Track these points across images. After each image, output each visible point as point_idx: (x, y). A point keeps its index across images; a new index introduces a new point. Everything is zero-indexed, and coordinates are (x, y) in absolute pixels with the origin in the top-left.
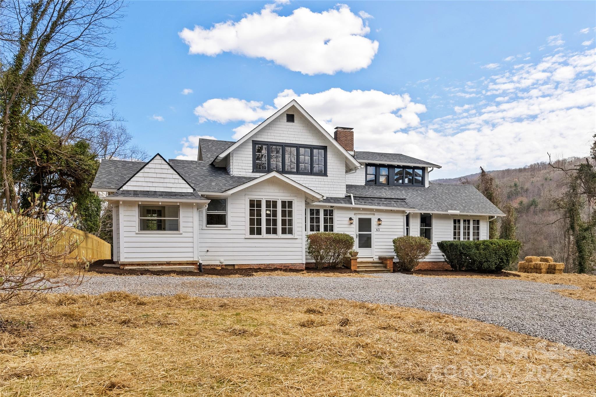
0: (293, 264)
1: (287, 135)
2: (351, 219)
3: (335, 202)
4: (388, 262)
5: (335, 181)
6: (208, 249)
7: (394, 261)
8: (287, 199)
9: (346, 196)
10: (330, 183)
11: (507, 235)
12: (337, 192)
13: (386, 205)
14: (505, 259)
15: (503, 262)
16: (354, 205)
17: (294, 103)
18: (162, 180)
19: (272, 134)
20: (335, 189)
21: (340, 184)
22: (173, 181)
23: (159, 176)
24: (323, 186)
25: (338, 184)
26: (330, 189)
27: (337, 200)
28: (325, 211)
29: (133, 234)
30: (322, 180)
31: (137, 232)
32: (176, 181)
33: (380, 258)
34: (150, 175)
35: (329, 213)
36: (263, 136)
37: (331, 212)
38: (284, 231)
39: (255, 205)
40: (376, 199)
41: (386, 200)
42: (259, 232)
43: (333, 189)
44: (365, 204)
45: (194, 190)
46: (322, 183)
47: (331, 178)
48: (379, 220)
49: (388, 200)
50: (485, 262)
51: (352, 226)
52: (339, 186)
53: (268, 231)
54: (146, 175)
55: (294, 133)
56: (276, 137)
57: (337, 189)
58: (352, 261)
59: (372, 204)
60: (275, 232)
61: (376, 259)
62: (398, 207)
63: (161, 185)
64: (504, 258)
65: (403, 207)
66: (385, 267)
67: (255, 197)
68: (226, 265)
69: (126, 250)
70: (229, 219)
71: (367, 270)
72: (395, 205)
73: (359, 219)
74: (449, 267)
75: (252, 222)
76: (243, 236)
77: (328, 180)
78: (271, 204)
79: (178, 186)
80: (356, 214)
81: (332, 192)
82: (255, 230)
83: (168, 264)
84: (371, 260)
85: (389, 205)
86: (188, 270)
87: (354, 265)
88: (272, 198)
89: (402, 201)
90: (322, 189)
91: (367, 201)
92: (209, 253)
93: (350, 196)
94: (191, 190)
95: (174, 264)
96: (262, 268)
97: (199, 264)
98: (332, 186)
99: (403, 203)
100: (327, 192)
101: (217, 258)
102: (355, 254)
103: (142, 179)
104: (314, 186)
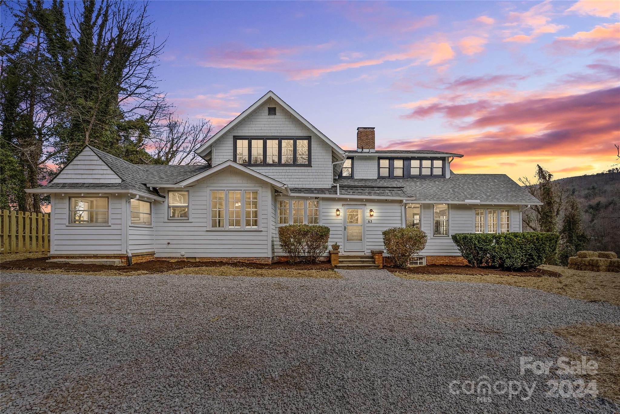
0: (258, 258)
1: (269, 128)
2: (338, 210)
3: (318, 193)
4: (377, 257)
5: (320, 171)
6: (168, 241)
7: (384, 255)
8: (252, 189)
9: (332, 187)
10: (314, 174)
11: (570, 229)
12: (322, 182)
13: (379, 195)
14: (536, 256)
15: (533, 259)
16: (339, 195)
17: (270, 95)
18: (91, 172)
19: (253, 128)
20: (320, 180)
21: (326, 174)
22: (101, 172)
23: (87, 167)
24: (307, 177)
25: (323, 174)
26: (315, 180)
27: (322, 191)
29: (64, 227)
30: (306, 171)
31: (67, 224)
32: (105, 172)
33: (372, 252)
34: (79, 167)
36: (243, 131)
37: (316, 204)
38: (248, 223)
39: (217, 197)
40: (367, 189)
41: (379, 189)
42: (221, 224)
43: (318, 180)
44: (354, 193)
45: (123, 181)
46: (305, 174)
47: (315, 168)
48: (371, 210)
49: (381, 189)
50: (507, 258)
51: (339, 217)
52: (325, 177)
53: (231, 224)
54: (76, 167)
55: (275, 126)
56: (257, 131)
57: (323, 180)
58: (332, 255)
59: (362, 194)
60: (238, 224)
61: (368, 253)
62: (393, 196)
63: (90, 177)
64: (534, 253)
65: (399, 195)
66: (374, 262)
67: (218, 189)
68: (187, 258)
69: (56, 242)
70: (190, 212)
71: (350, 265)
72: (389, 194)
74: (466, 262)
75: (214, 214)
76: (205, 229)
77: (313, 171)
78: (235, 196)
79: (107, 176)
80: (344, 205)
81: (317, 183)
82: (217, 222)
83: (96, 257)
84: (362, 254)
85: (382, 194)
86: (108, 264)
87: (335, 260)
88: (235, 189)
89: (399, 189)
90: (305, 180)
91: (356, 191)
92: (170, 246)
93: (336, 186)
94: (119, 181)
95: (102, 257)
96: (224, 261)
97: (127, 257)
98: (317, 177)
99: (399, 192)
100: (311, 183)
101: (179, 251)
102: (336, 247)
103: (72, 172)
104: (298, 177)
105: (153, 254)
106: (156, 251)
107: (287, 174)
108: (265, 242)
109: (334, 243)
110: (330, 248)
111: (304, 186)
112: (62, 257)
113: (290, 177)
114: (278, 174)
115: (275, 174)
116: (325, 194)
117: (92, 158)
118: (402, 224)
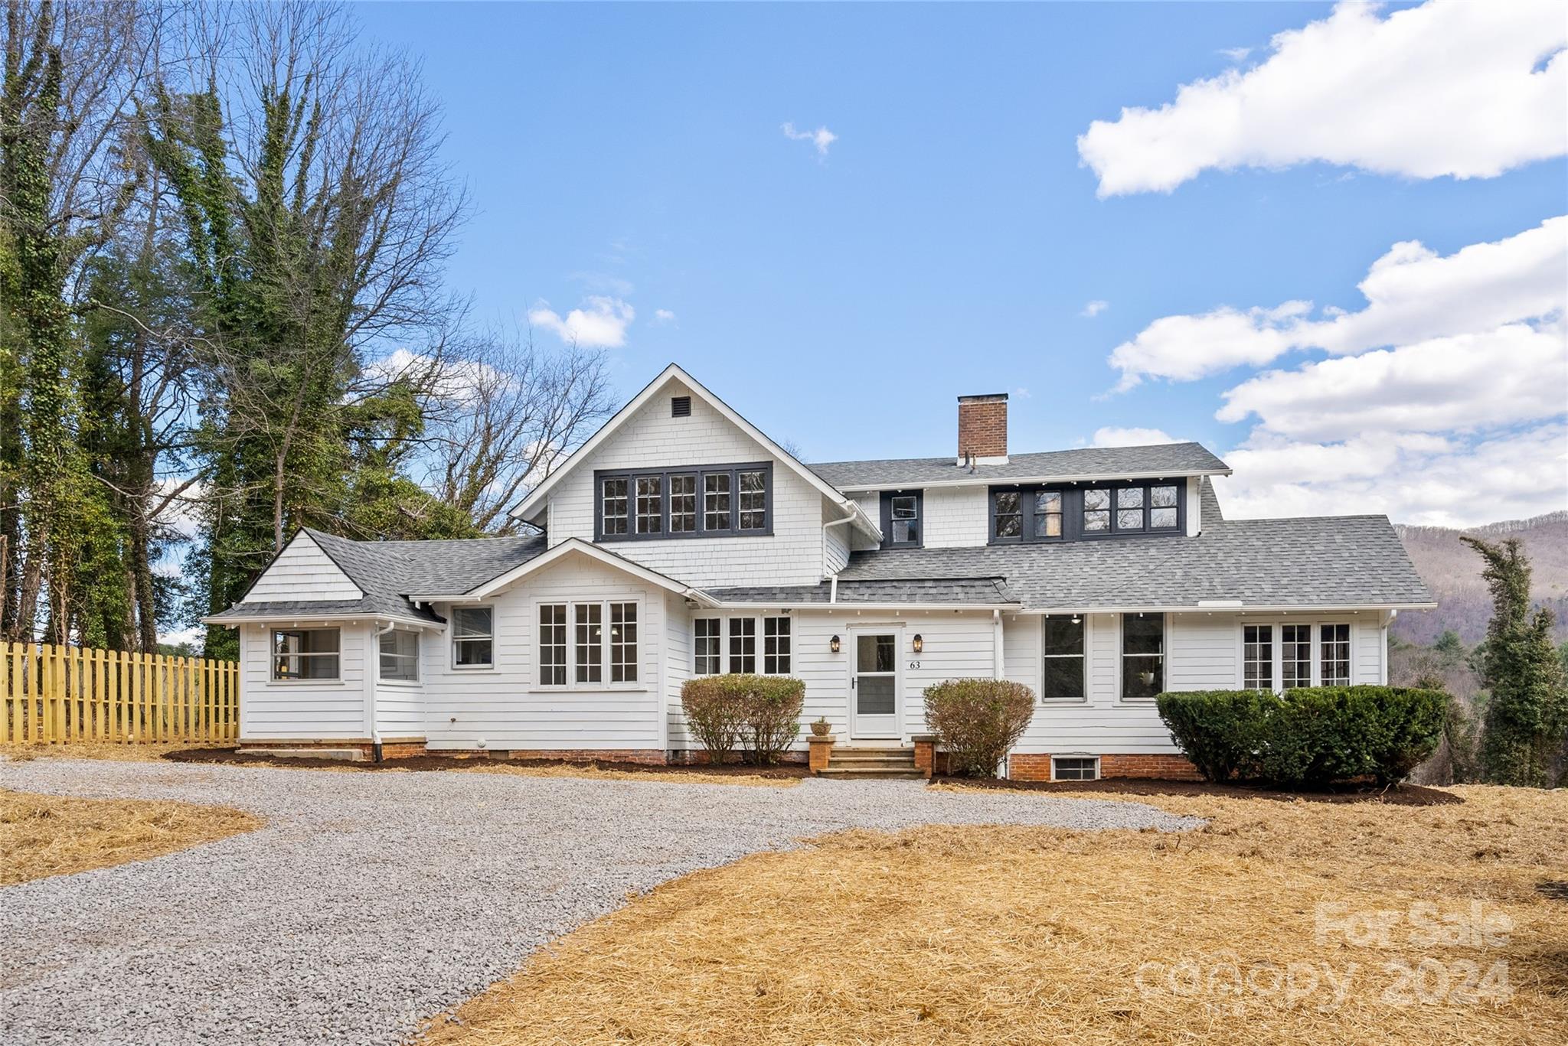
0: (637, 751)
1: (674, 448)
2: (836, 639)
3: (786, 600)
4: (919, 751)
5: (793, 545)
6: (453, 716)
8: (623, 598)
9: (822, 582)
10: (780, 552)
12: (799, 573)
13: (934, 599)
16: (833, 603)
17: (674, 372)
18: (309, 579)
19: (639, 451)
20: (794, 566)
21: (808, 551)
22: (327, 579)
23: (303, 570)
24: (762, 560)
25: (801, 552)
26: (781, 566)
27: (795, 593)
28: (770, 624)
29: (262, 687)
30: (761, 546)
31: (269, 682)
32: (333, 578)
34: (288, 571)
35: (779, 626)
36: (617, 459)
37: (785, 624)
38: (616, 676)
39: (552, 616)
40: (908, 585)
41: (938, 584)
42: (561, 678)
43: (788, 566)
44: (872, 597)
45: (365, 594)
46: (759, 553)
47: (782, 539)
48: (918, 638)
49: (943, 584)
51: (840, 657)
52: (805, 558)
53: (581, 676)
54: (282, 571)
56: (647, 457)
57: (800, 566)
58: (813, 747)
59: (894, 598)
60: (596, 676)
61: (907, 743)
62: (968, 600)
63: (307, 588)
65: (986, 599)
66: (913, 763)
67: (552, 600)
68: (493, 751)
69: (250, 717)
70: (497, 651)
72: (961, 596)
73: (860, 639)
75: (545, 655)
76: (528, 688)
77: (776, 546)
78: (589, 613)
79: (336, 587)
80: (852, 625)
81: (787, 573)
82: (552, 674)
83: (318, 744)
84: (896, 745)
85: (942, 597)
87: (817, 758)
88: (588, 600)
89: (987, 583)
90: (759, 567)
91: (880, 592)
92: (456, 725)
93: (829, 582)
94: (359, 595)
95: (329, 745)
96: (566, 759)
97: (374, 745)
98: (786, 559)
99: (987, 590)
100: (773, 574)
101: (473, 736)
102: (820, 728)
103: (276, 580)
104: (741, 561)
105: (422, 743)
106: (428, 736)
107: (715, 555)
108: (652, 717)
109: (816, 720)
110: (806, 731)
111: (757, 584)
112: (259, 745)
113: (722, 562)
114: (695, 556)
115: (688, 556)
116: (802, 600)
117: (310, 552)
118: (994, 669)
